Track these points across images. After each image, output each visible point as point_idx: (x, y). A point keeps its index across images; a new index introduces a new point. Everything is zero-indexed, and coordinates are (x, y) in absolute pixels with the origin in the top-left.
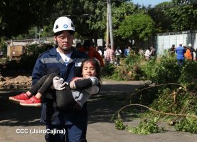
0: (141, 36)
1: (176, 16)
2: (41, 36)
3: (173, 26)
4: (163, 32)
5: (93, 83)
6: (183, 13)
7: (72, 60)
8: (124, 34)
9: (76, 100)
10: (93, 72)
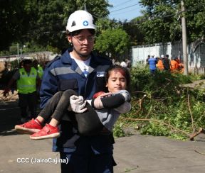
0: (117, 49)
1: (149, 29)
2: (23, 52)
3: (146, 38)
4: (138, 45)
5: (126, 99)
6: (155, 26)
7: (92, 70)
8: (101, 47)
9: (104, 123)
10: (123, 84)
